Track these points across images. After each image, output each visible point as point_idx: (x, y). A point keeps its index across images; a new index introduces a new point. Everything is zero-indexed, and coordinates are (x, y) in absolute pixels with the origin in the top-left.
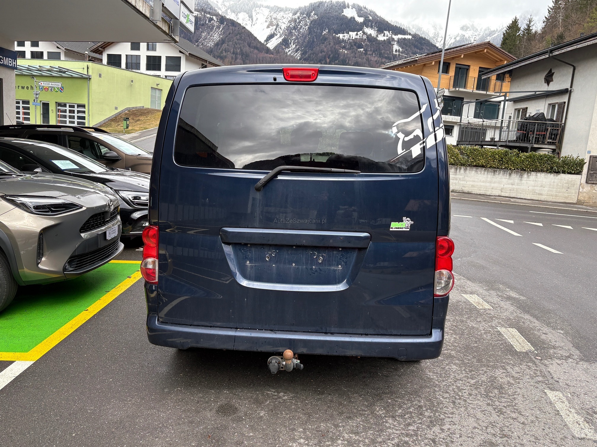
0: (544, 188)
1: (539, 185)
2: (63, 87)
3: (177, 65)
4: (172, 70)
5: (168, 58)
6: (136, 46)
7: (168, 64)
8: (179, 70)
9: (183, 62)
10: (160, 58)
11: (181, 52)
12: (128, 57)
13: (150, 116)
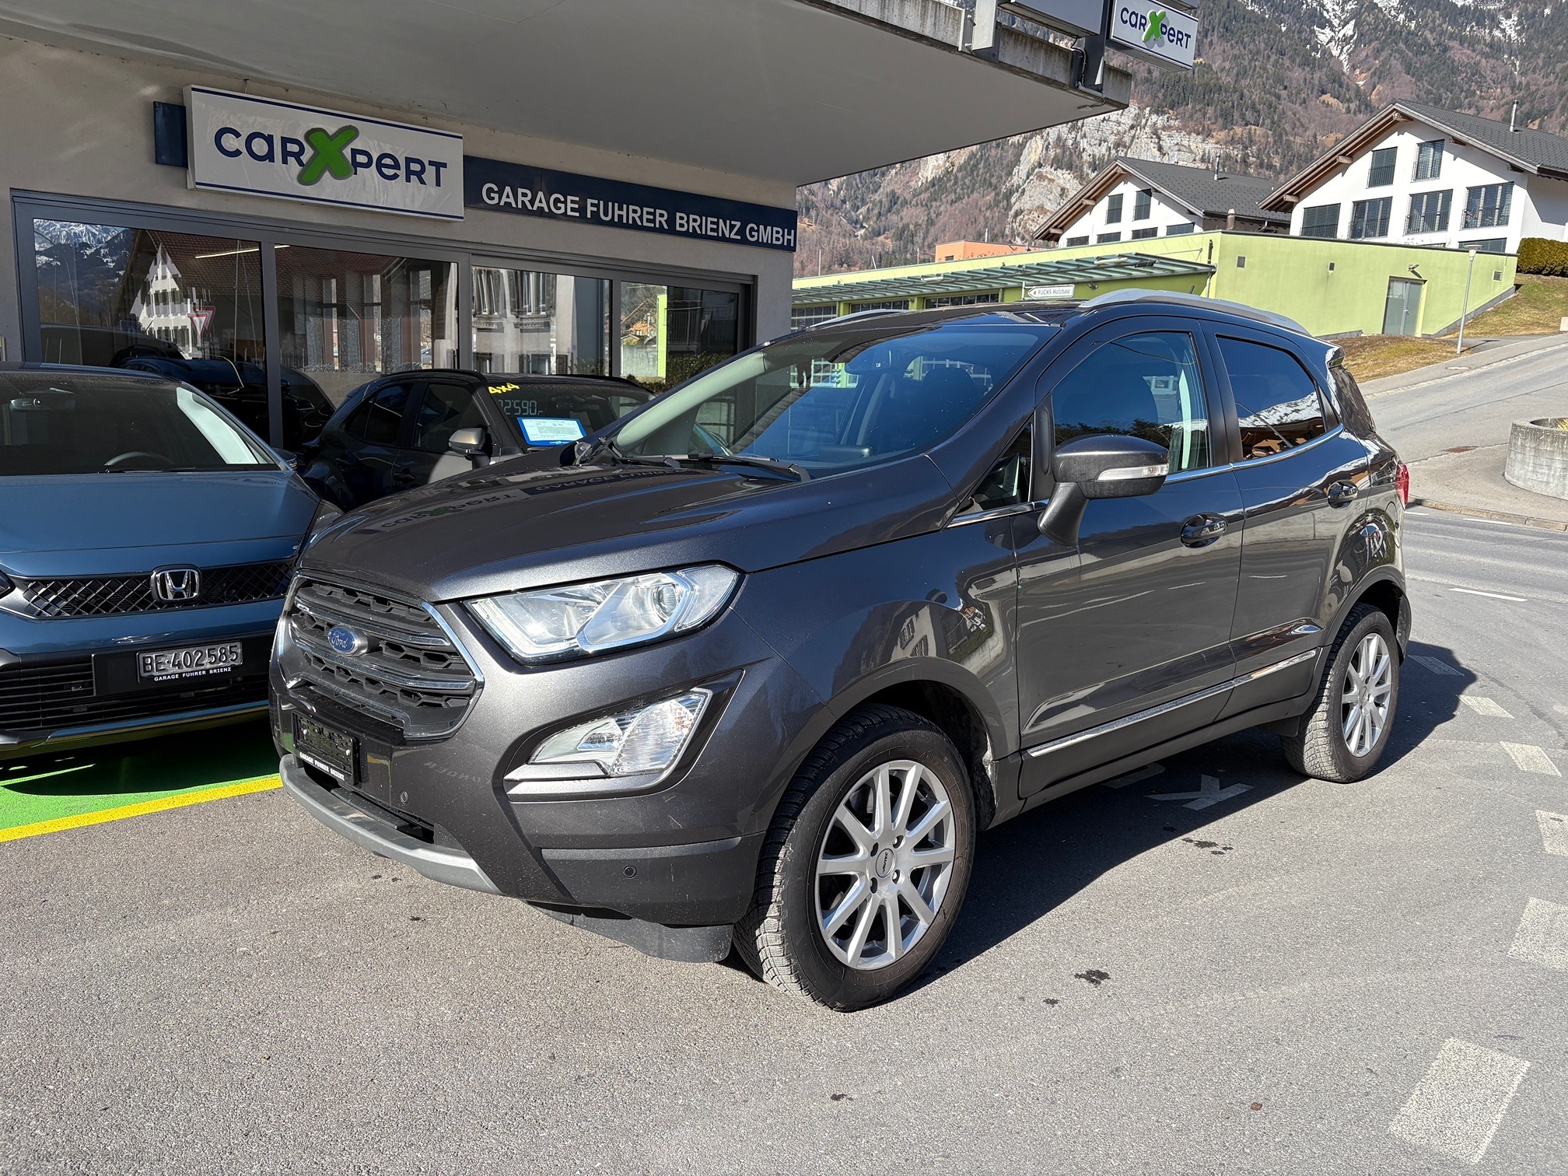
3: (1501, 209)
4: (1483, 225)
5: (1473, 192)
6: (1382, 174)
7: (1470, 209)
8: (1503, 221)
9: (1520, 196)
10: (1448, 194)
11: (1515, 168)
12: (1359, 206)
13: (1364, 355)
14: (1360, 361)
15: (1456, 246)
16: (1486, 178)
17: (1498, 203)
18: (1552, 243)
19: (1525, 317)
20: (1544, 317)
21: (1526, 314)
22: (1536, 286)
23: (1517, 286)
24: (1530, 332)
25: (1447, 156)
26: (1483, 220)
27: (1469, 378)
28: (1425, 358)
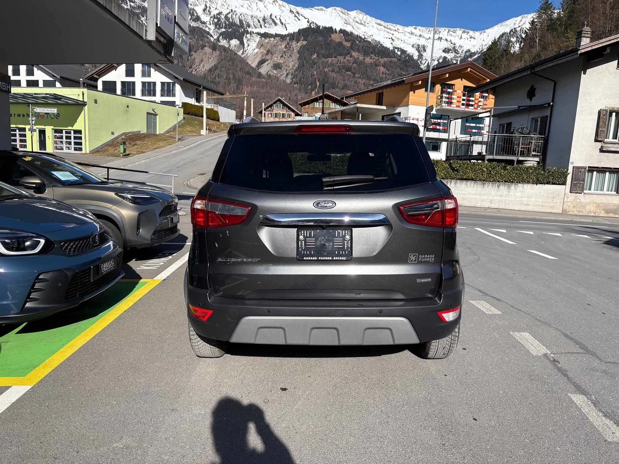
0: (531, 199)
1: (526, 196)
2: (59, 114)
3: (172, 91)
4: (167, 96)
5: (163, 84)
6: (130, 72)
7: (162, 90)
8: (174, 95)
9: (178, 87)
10: (154, 84)
11: (176, 78)
12: (123, 83)
13: (146, 140)
14: (146, 142)
15: (160, 102)
16: (167, 80)
17: (171, 89)
18: (191, 104)
19: (188, 129)
20: (194, 129)
21: (189, 128)
22: (189, 119)
23: (184, 118)
24: (192, 134)
25: (152, 70)
26: (167, 94)
27: (186, 150)
28: (168, 142)
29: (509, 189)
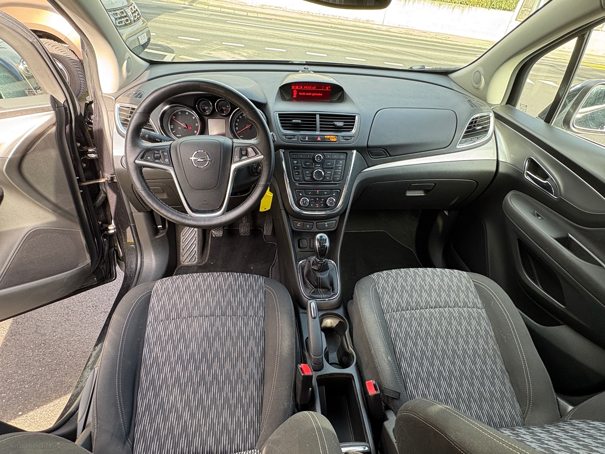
29: (462, 13)
